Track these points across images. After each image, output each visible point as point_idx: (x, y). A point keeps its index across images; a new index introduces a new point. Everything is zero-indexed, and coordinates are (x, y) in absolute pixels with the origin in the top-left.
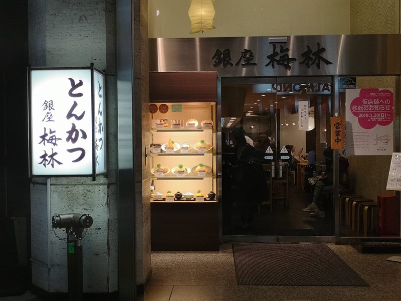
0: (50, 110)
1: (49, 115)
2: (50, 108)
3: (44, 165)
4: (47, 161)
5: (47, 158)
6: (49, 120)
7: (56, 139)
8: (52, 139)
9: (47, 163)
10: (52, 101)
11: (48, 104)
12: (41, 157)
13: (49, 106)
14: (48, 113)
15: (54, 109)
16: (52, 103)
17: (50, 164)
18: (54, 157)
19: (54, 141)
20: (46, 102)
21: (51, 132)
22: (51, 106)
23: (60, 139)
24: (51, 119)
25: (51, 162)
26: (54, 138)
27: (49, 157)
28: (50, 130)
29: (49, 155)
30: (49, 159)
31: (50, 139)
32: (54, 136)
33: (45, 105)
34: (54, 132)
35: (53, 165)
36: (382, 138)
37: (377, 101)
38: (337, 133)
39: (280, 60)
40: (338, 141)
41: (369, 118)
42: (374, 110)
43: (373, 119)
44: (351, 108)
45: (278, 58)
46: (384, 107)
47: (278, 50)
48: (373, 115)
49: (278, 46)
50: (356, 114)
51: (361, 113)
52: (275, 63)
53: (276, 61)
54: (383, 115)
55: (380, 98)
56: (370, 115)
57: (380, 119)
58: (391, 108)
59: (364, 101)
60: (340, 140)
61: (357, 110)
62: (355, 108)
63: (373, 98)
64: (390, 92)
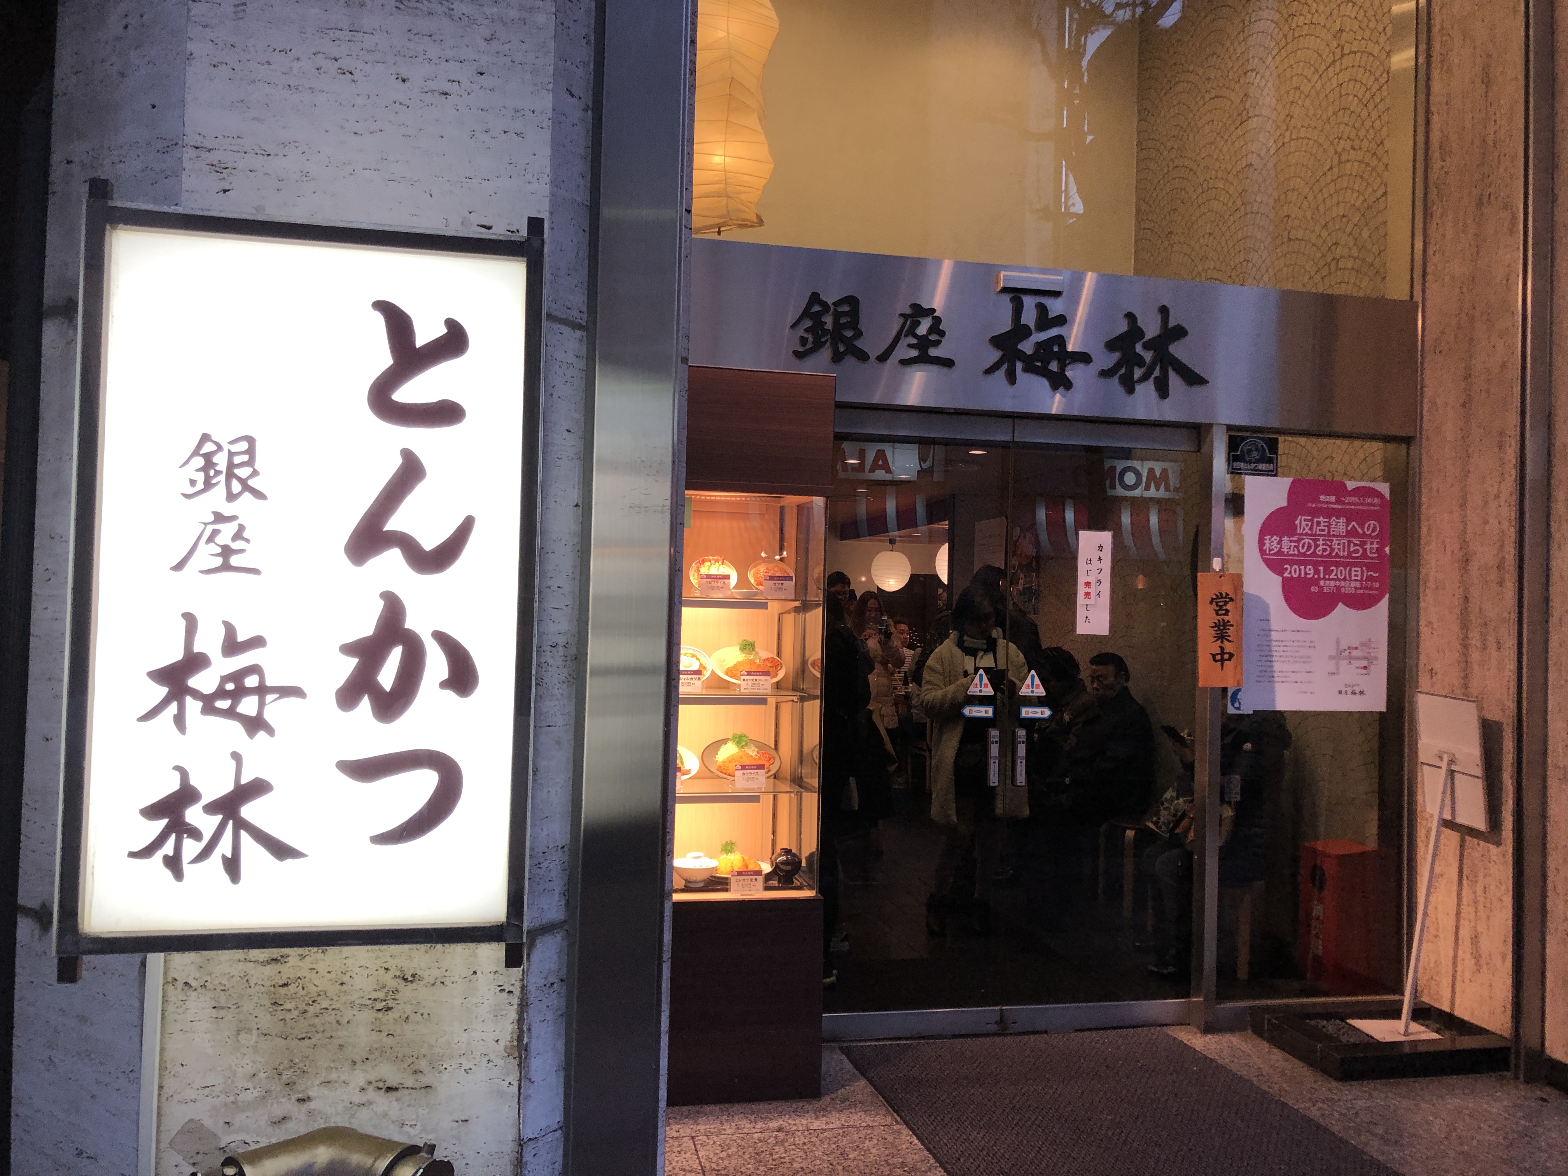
0: (231, 497)
1: (229, 529)
2: (236, 487)
3: (174, 864)
4: (195, 834)
5: (194, 815)
6: (226, 567)
7: (262, 690)
8: (241, 692)
9: (191, 848)
10: (251, 440)
11: (221, 460)
12: (152, 812)
13: (230, 475)
14: (219, 518)
15: (258, 495)
16: (251, 452)
17: (215, 859)
18: (249, 811)
19: (248, 706)
20: (209, 447)
21: (232, 646)
22: (243, 472)
23: (295, 692)
24: (235, 561)
25: (225, 846)
26: (251, 681)
27: (212, 808)
28: (230, 631)
29: (209, 795)
30: (207, 824)
31: (221, 693)
32: (255, 669)
33: (200, 462)
34: (257, 642)
35: (232, 866)
36: (1355, 653)
37: (1339, 525)
38: (1221, 631)
39: (1036, 356)
40: (1222, 658)
41: (1315, 582)
42: (1329, 555)
43: (1328, 585)
44: (1261, 543)
45: (1027, 347)
46: (1362, 545)
47: (1029, 317)
48: (1328, 572)
49: (1029, 302)
50: (1275, 564)
51: (1292, 563)
52: (1019, 366)
53: (1022, 355)
54: (1357, 573)
55: (1350, 516)
56: (1317, 572)
57: (1350, 587)
58: (1380, 551)
59: (1302, 523)
60: (1231, 655)
61: (1280, 552)
62: (1272, 543)
63: (1329, 513)
64: (1380, 495)
